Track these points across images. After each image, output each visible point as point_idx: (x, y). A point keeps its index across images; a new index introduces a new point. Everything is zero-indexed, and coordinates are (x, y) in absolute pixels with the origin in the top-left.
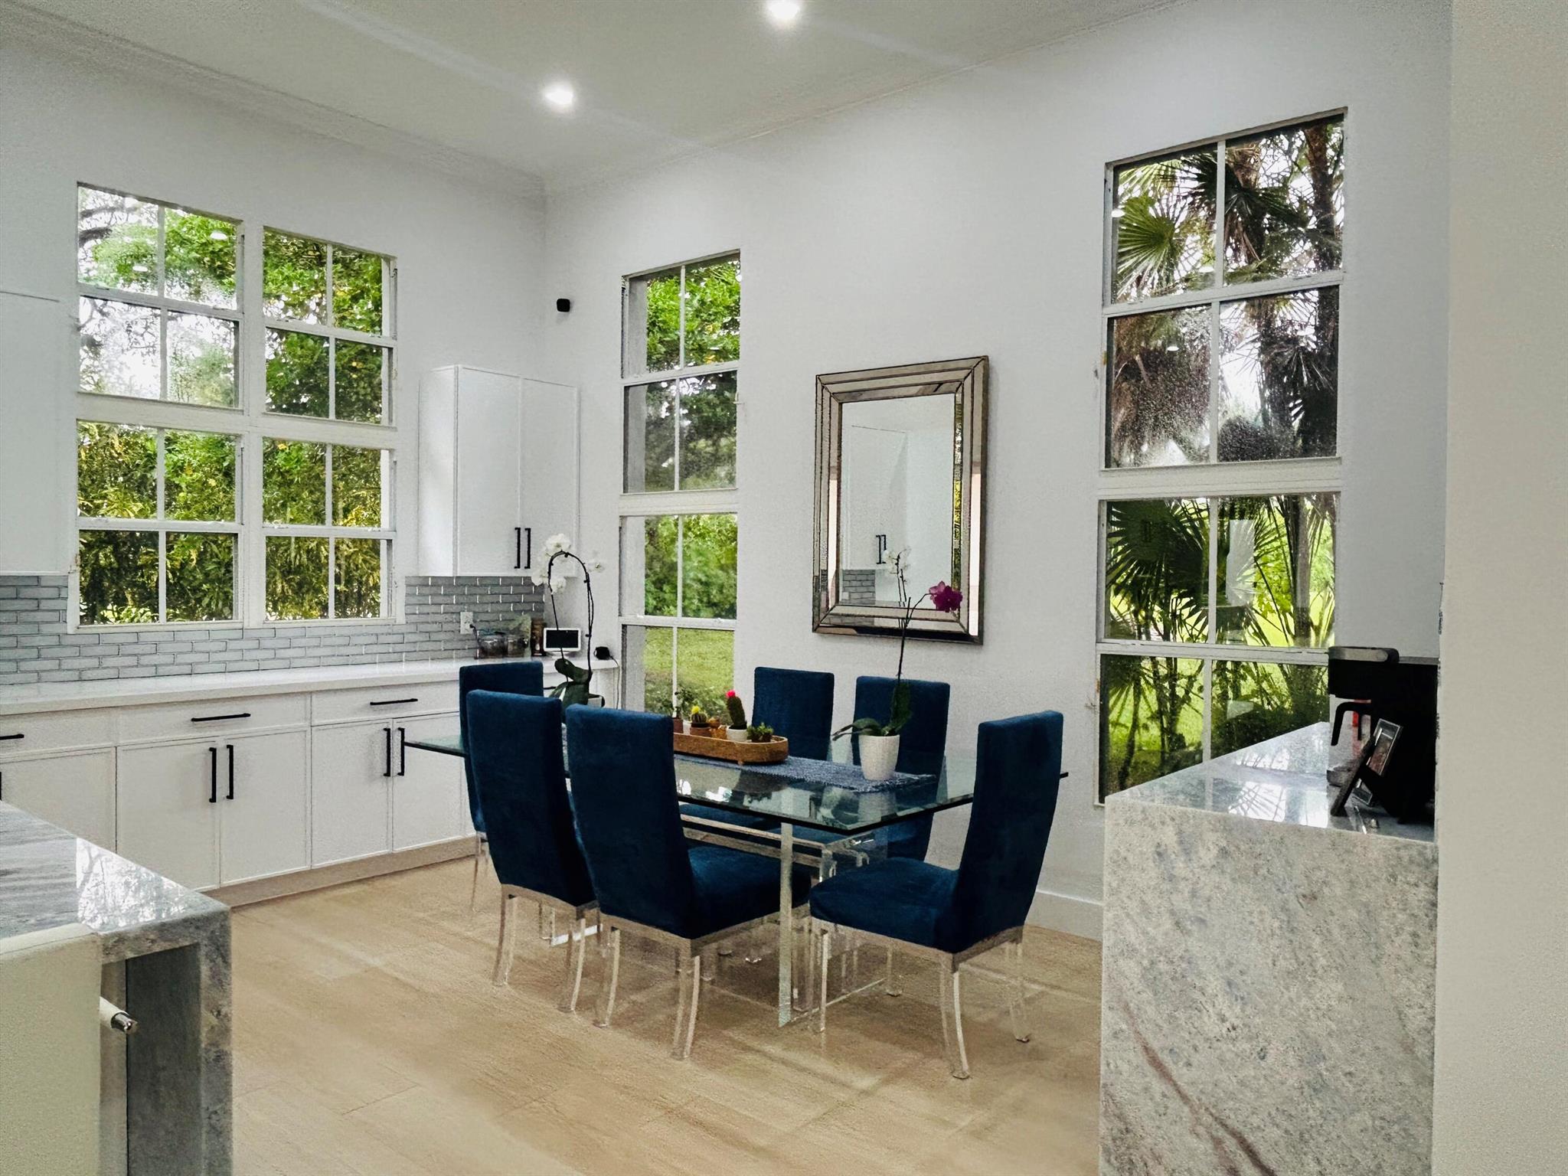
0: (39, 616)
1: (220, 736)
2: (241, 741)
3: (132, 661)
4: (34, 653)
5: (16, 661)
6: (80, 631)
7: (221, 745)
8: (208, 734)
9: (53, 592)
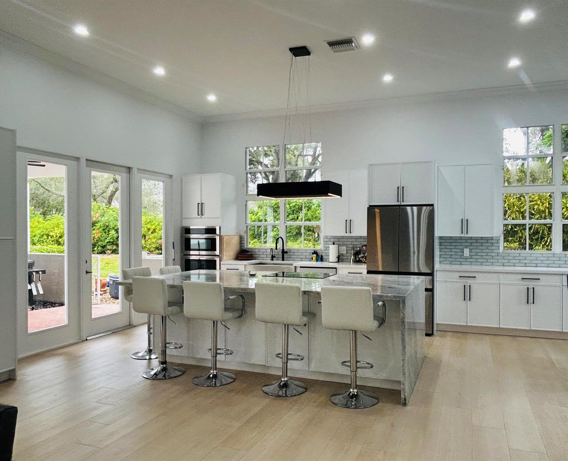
0: (493, 248)
1: (531, 284)
2: (537, 287)
3: (518, 261)
4: (491, 257)
5: (487, 259)
6: (503, 252)
7: (531, 287)
8: (528, 283)
9: (496, 241)
